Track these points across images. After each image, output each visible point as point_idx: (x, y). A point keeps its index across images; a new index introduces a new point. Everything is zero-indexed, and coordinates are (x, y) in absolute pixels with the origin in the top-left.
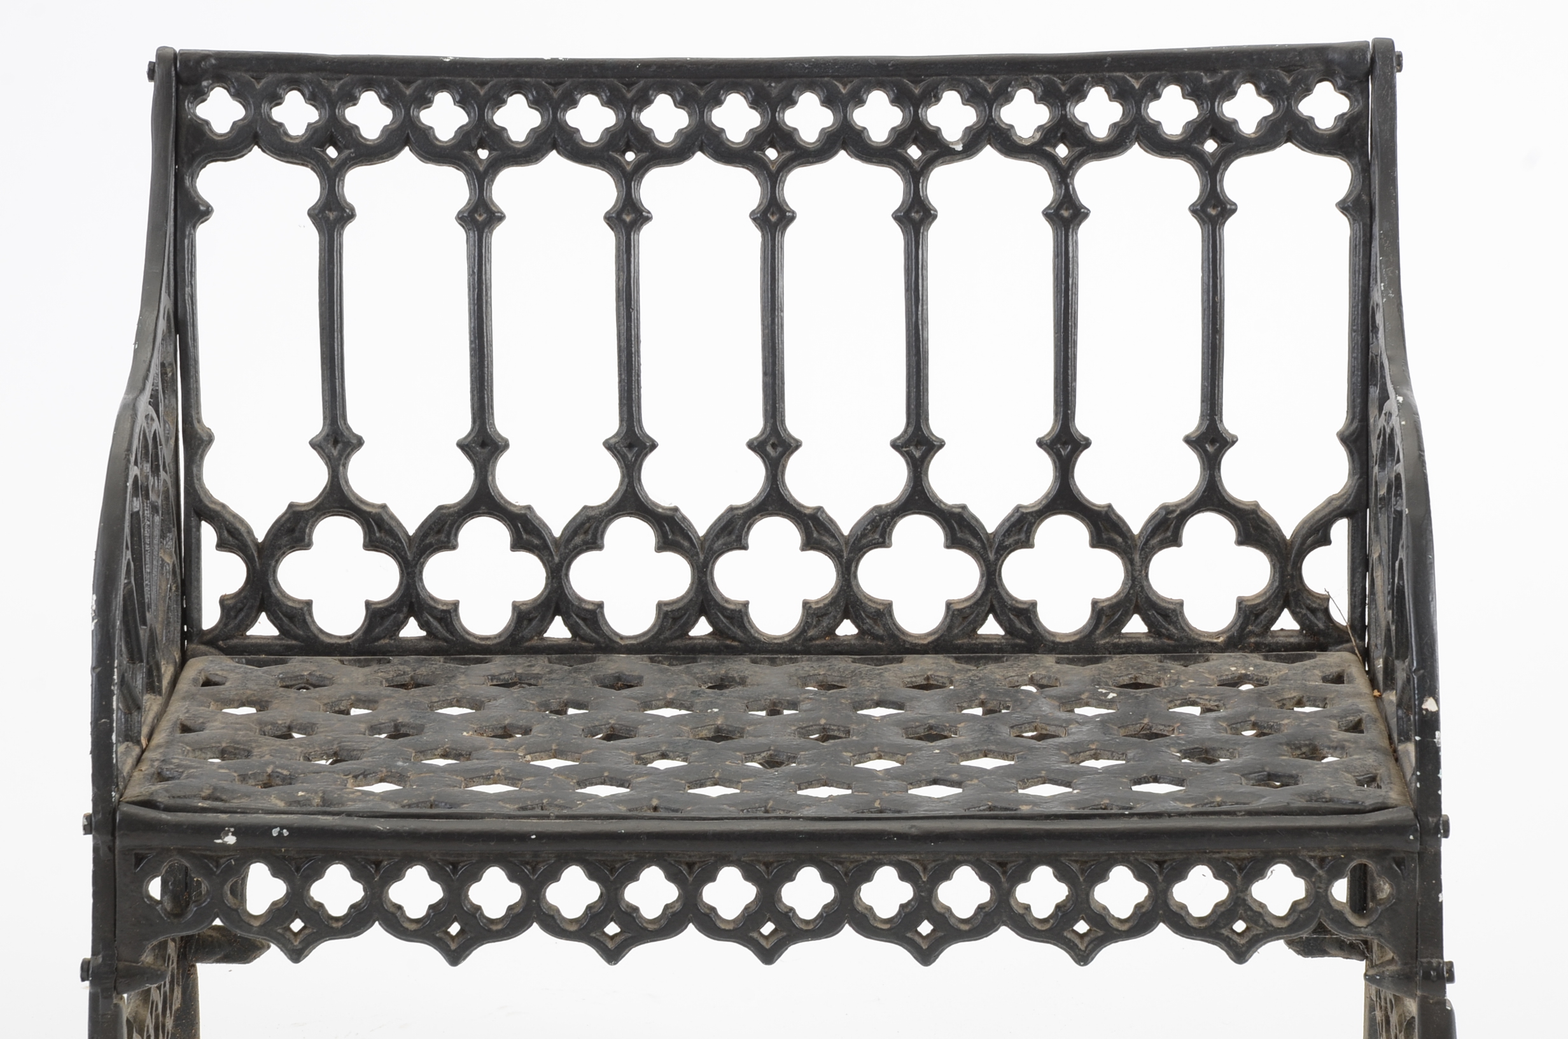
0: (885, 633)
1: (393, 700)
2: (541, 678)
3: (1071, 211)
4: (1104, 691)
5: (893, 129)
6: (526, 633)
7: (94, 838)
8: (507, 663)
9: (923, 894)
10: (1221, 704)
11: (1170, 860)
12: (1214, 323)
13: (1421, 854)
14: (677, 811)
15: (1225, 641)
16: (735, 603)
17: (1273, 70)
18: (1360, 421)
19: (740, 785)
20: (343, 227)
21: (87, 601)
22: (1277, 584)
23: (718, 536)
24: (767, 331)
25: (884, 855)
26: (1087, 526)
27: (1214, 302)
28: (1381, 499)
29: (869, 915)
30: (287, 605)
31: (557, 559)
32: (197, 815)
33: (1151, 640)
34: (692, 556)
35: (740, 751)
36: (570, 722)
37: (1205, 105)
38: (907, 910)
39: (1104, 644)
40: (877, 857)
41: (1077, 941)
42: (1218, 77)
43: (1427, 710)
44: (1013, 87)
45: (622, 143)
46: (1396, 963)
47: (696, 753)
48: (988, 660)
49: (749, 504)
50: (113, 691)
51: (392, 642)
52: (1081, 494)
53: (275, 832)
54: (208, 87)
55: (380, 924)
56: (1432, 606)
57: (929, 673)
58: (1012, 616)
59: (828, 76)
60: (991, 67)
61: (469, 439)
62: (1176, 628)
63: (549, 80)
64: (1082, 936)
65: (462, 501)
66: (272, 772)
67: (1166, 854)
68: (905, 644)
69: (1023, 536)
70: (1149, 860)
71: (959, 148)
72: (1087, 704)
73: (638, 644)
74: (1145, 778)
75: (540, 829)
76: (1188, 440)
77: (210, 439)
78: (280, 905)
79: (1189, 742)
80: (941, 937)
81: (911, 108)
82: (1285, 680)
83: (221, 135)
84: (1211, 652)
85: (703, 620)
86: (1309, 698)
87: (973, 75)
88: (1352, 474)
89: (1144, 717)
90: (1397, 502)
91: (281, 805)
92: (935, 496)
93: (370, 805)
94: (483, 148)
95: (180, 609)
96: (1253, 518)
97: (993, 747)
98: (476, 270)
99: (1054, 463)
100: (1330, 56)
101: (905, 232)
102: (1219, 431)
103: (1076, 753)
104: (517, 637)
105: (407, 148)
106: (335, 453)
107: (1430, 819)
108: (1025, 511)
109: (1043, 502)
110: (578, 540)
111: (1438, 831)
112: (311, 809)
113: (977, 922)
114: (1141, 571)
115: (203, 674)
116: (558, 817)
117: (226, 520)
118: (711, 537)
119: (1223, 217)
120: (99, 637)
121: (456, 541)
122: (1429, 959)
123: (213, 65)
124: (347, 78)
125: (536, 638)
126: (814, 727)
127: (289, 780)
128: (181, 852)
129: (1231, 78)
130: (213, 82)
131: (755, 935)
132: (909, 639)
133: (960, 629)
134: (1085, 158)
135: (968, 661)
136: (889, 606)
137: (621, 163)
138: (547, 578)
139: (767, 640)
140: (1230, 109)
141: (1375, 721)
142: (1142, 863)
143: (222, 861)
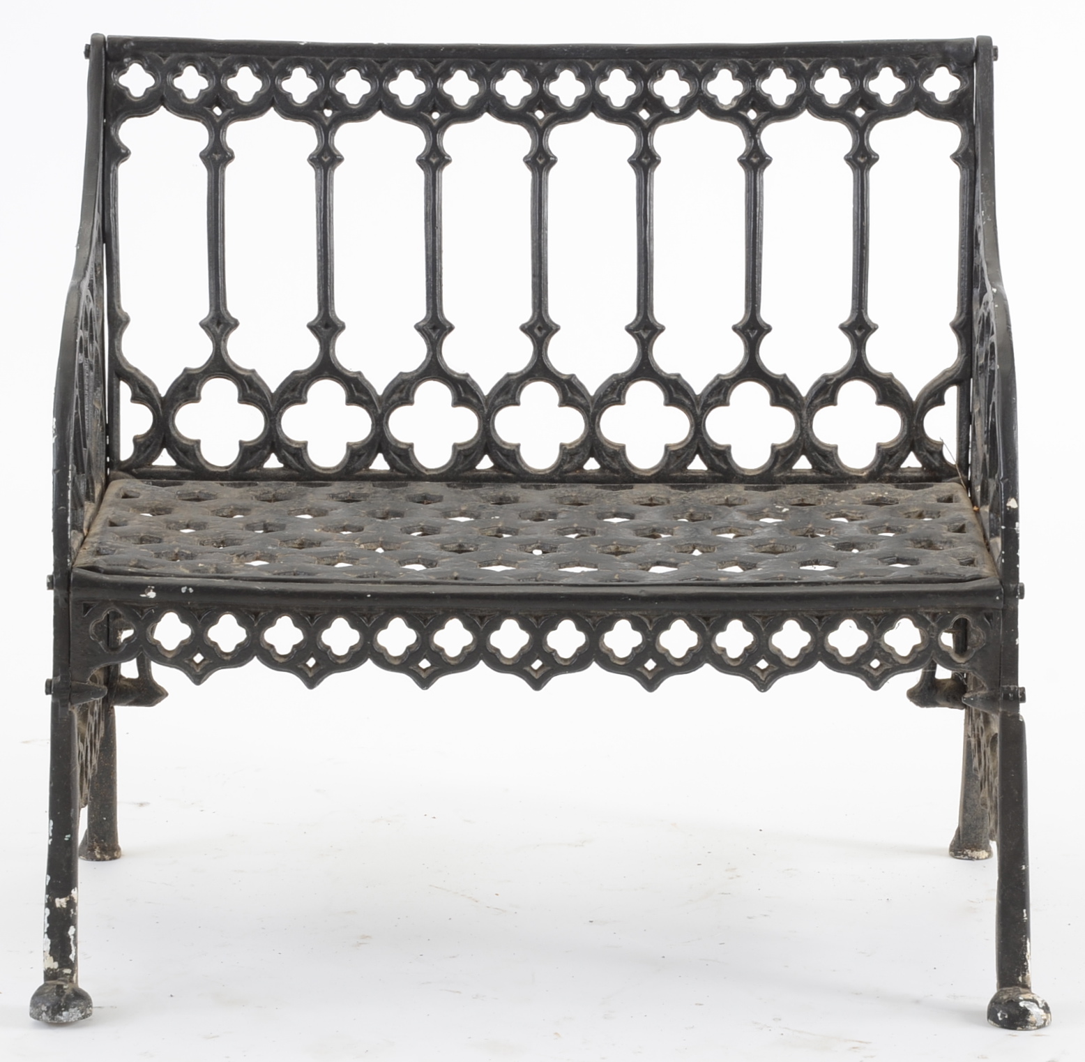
0: (620, 468)
1: (261, 509)
2: (368, 496)
3: (758, 158)
4: (780, 507)
5: (629, 97)
6: (357, 465)
7: (55, 592)
8: (343, 486)
9: (649, 640)
10: (864, 516)
11: (826, 615)
12: (862, 241)
13: (1004, 610)
14: (472, 580)
15: (867, 475)
16: (511, 445)
17: (905, 58)
18: (967, 314)
19: (517, 565)
20: (225, 166)
21: (50, 422)
22: (905, 433)
23: (498, 395)
24: (535, 244)
25: (622, 611)
26: (768, 389)
27: (862, 226)
28: (980, 367)
29: (610, 655)
30: (182, 443)
31: (380, 411)
32: (127, 577)
33: (814, 474)
34: (479, 410)
35: (516, 543)
36: (392, 524)
37: (856, 83)
38: (638, 651)
39: (780, 477)
40: (616, 613)
41: (759, 674)
42: (866, 62)
43: (1010, 507)
44: (716, 67)
45: (430, 106)
46: (985, 689)
47: (484, 544)
48: (695, 488)
49: (521, 372)
50: (68, 487)
51: (259, 471)
52: (764, 366)
53: (183, 590)
54: (128, 63)
55: (258, 658)
56: (1015, 433)
57: (652, 496)
58: (713, 456)
59: (581, 58)
60: (701, 53)
61: (316, 322)
62: (832, 466)
63: (377, 59)
64: (763, 671)
65: (311, 367)
66: (179, 552)
67: (823, 611)
68: (634, 476)
69: (721, 397)
70: (812, 616)
71: (677, 111)
72: (767, 516)
73: (439, 475)
74: (809, 561)
75: (373, 591)
76: (842, 327)
77: (127, 321)
78: (186, 643)
79: (842, 539)
80: (662, 671)
81: (642, 82)
82: (911, 500)
83: (137, 98)
84: (857, 483)
85: (486, 458)
86: (927, 512)
87: (688, 58)
88: (960, 353)
89: (809, 523)
90: (991, 363)
91: (187, 572)
92: (657, 367)
93: (251, 573)
94: (328, 109)
95: (104, 445)
96: (889, 385)
97: (700, 542)
98: (322, 198)
99: (745, 343)
100: (946, 48)
101: (637, 173)
102: (865, 321)
103: (760, 546)
104: (350, 468)
105: (272, 109)
106: (218, 331)
107: (1011, 585)
108: (723, 378)
109: (737, 372)
110: (395, 397)
111: (1016, 594)
112: (208, 574)
113: (687, 661)
114: (807, 423)
115: (122, 490)
116: (386, 583)
117: (139, 380)
118: (493, 396)
119: (869, 164)
120: (58, 448)
121: (306, 397)
122: (1008, 686)
123: (132, 47)
124: (229, 57)
125: (364, 469)
126: (570, 529)
127: (191, 557)
128: (116, 603)
129: (875, 63)
130: (132, 60)
131: (527, 669)
132: (637, 472)
133: (675, 465)
134: (769, 120)
135: (681, 488)
136: (623, 448)
137: (429, 120)
138: (373, 425)
139: (534, 473)
140: (874, 86)
141: (974, 525)
142: (806, 618)
143: (145, 610)
